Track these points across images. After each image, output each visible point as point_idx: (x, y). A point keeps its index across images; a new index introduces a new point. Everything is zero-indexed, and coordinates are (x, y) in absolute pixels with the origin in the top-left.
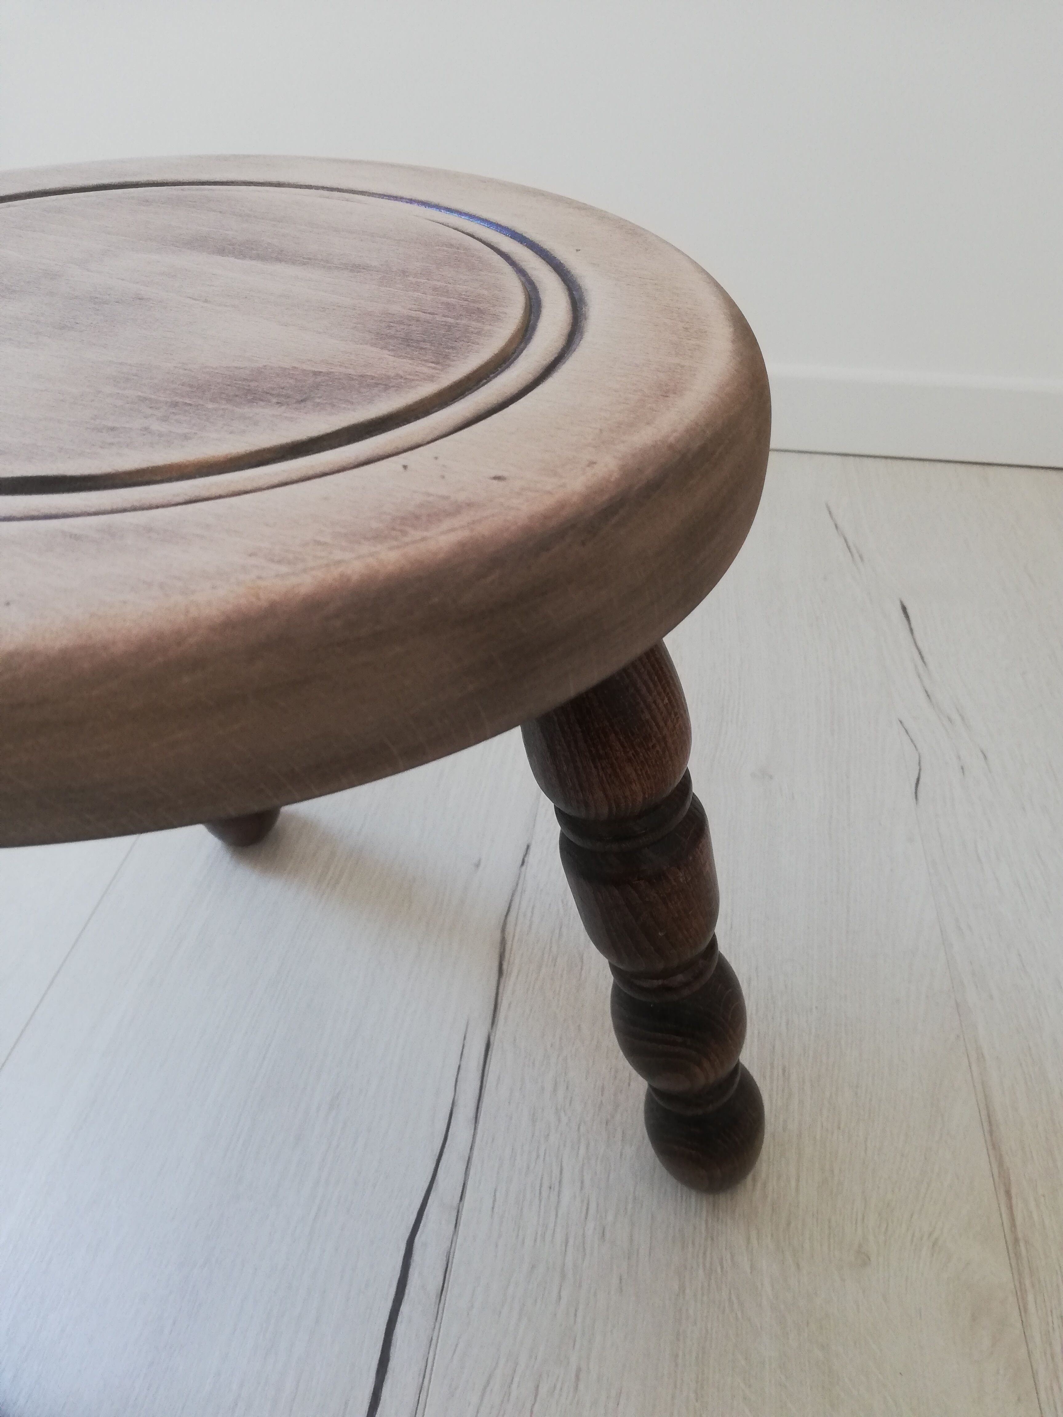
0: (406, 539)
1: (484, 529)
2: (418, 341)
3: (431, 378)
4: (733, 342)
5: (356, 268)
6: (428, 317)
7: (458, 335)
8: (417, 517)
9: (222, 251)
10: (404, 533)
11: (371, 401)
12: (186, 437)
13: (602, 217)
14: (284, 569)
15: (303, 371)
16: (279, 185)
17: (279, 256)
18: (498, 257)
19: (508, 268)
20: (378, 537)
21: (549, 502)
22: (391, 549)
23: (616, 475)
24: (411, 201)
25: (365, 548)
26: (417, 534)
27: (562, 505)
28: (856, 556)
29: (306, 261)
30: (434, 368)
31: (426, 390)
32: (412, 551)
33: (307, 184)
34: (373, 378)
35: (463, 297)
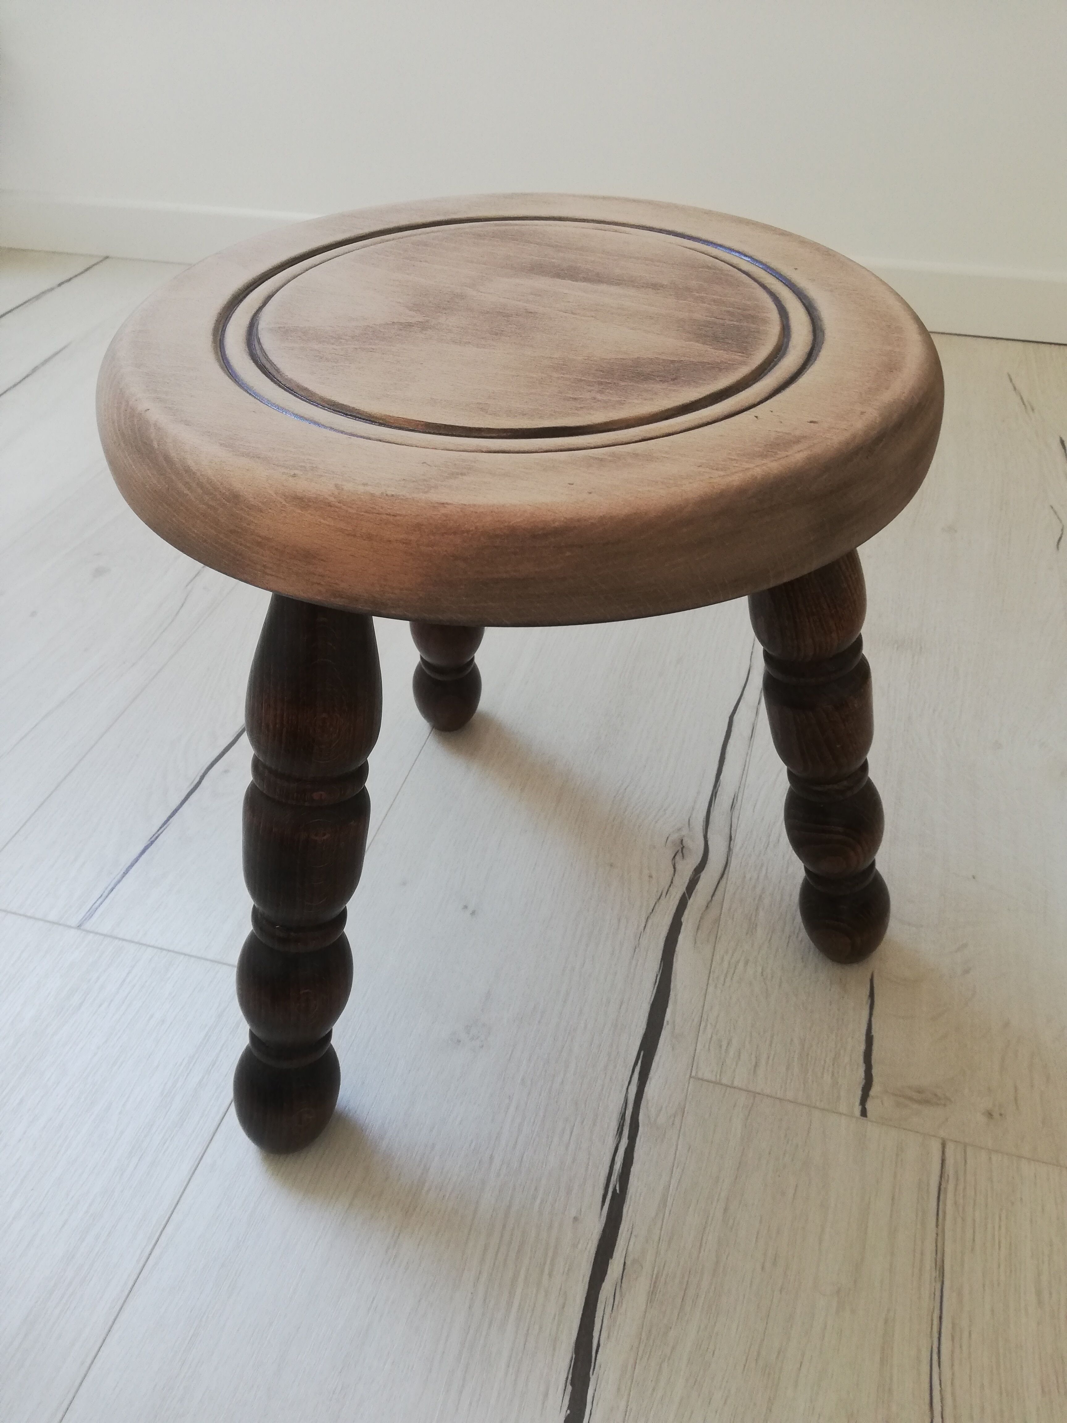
0: (778, 456)
1: (818, 450)
2: (722, 339)
3: (744, 363)
4: (920, 334)
5: (655, 287)
6: (721, 321)
7: (746, 333)
8: (778, 445)
9: (558, 276)
10: (776, 453)
11: (715, 378)
12: (621, 403)
13: (803, 242)
14: (722, 473)
15: (663, 360)
16: (560, 219)
17: (598, 279)
18: (744, 275)
19: (755, 285)
20: (763, 456)
21: (847, 435)
22: (772, 461)
23: (878, 420)
24: (661, 231)
25: (759, 461)
26: (783, 454)
27: (854, 436)
28: (1029, 407)
29: (618, 281)
30: (742, 356)
31: (744, 371)
32: (783, 462)
33: (581, 218)
34: (709, 364)
35: (736, 306)
